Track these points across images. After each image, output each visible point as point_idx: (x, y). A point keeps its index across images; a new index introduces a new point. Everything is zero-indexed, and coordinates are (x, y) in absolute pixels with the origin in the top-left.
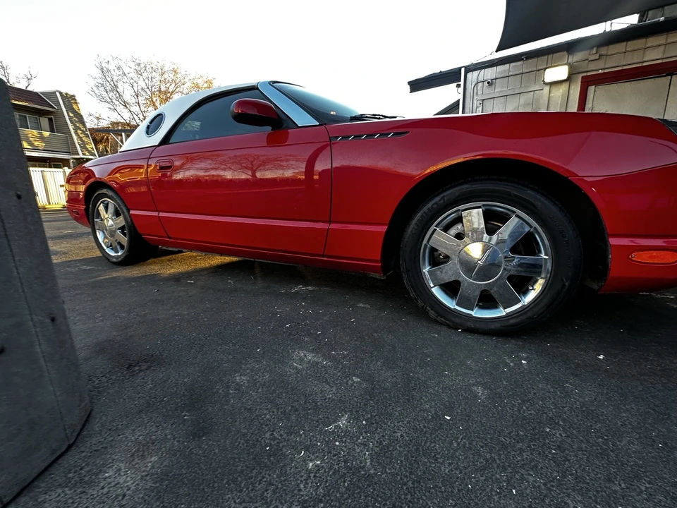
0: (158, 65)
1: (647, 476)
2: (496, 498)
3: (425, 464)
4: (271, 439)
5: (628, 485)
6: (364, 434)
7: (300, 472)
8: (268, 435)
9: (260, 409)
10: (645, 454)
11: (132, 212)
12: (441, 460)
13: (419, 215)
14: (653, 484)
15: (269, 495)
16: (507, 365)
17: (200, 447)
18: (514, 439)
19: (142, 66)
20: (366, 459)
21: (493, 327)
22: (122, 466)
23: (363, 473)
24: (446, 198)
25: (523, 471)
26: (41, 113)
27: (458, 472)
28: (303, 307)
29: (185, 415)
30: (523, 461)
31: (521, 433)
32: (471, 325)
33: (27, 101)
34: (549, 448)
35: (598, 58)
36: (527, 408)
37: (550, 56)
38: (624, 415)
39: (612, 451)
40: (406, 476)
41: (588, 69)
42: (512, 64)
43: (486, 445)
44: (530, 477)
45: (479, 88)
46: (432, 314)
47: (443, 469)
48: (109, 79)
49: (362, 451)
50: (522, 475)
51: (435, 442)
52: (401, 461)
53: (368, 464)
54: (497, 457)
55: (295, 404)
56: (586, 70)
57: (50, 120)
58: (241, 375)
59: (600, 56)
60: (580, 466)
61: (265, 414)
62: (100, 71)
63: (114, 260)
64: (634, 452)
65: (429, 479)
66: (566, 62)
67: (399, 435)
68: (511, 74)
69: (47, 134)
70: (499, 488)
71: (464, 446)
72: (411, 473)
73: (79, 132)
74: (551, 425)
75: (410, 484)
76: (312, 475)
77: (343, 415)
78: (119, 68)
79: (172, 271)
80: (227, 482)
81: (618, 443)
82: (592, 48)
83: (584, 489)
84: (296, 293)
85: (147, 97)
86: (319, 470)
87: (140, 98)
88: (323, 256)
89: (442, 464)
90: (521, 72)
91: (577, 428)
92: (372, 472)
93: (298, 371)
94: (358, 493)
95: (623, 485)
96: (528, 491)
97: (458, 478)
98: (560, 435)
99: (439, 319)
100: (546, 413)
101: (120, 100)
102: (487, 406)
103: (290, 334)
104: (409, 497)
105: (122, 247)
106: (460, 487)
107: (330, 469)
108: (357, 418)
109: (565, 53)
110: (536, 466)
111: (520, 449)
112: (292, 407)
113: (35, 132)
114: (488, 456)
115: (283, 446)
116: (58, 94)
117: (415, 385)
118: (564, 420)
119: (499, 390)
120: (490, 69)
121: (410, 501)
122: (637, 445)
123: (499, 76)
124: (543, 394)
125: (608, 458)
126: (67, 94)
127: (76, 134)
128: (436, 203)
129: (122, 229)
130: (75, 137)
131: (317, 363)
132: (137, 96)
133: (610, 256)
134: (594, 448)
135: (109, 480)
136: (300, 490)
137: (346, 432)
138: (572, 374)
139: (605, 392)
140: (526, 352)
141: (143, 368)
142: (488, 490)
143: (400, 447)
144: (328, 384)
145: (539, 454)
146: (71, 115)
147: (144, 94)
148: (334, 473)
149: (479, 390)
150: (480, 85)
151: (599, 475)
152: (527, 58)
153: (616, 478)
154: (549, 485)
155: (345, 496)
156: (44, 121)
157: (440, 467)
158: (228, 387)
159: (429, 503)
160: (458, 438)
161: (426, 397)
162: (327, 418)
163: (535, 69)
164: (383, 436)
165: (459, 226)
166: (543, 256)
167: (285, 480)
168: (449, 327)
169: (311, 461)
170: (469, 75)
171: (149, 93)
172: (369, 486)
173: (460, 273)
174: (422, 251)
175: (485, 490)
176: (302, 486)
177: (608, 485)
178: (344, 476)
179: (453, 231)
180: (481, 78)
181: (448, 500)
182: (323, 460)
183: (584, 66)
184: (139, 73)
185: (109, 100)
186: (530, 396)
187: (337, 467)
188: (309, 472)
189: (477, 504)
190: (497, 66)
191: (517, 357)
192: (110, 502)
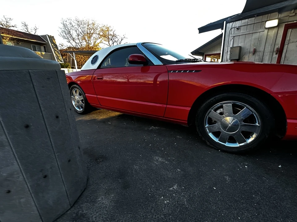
0: (86, 21)
1: (291, 217)
2: (232, 220)
3: (206, 205)
4: (150, 191)
5: (284, 220)
6: (183, 192)
7: (162, 204)
8: (149, 190)
9: (145, 180)
10: (292, 209)
11: (86, 95)
12: (212, 204)
13: (204, 104)
14: (293, 220)
15: (153, 211)
16: (239, 167)
17: (127, 192)
18: (240, 198)
19: (80, 22)
20: (185, 202)
21: (233, 151)
22: (103, 197)
23: (184, 206)
24: (216, 99)
25: (243, 211)
26: (41, 44)
27: (218, 209)
28: (155, 137)
29: (119, 180)
30: (243, 207)
31: (243, 196)
32: (225, 149)
33: (35, 40)
34: (254, 203)
35: (294, 15)
36: (246, 187)
37: (269, 15)
38: (286, 192)
39: (279, 206)
40: (200, 209)
41: (289, 21)
42: (250, 19)
43: (229, 200)
44: (246, 214)
45: (232, 31)
46: (208, 143)
47: (213, 207)
48: (67, 29)
49: (183, 198)
50: (243, 212)
51: (210, 197)
52: (197, 203)
53: (186, 203)
54: (233, 205)
55: (157, 179)
56: (287, 21)
57: (45, 47)
58: (136, 166)
59: (295, 14)
60: (265, 211)
61: (147, 182)
62: (63, 26)
63: (79, 112)
64: (288, 208)
65: (208, 211)
66: (277, 17)
67: (196, 193)
68: (248, 24)
69: (44, 53)
70: (234, 216)
71: (221, 200)
72: (201, 208)
73: (56, 52)
74: (255, 194)
75: (201, 212)
76: (166, 206)
77: (175, 184)
78: (71, 23)
79: (101, 118)
80: (138, 206)
81: (282, 203)
82: (291, 10)
83: (266, 220)
84: (151, 130)
85: (82, 36)
86: (168, 204)
87: (79, 36)
88: (163, 117)
89: (212, 206)
90: (253, 23)
91: (266, 196)
92: (187, 206)
93: (156, 165)
94: (183, 213)
95: (282, 220)
96: (244, 218)
97: (218, 211)
98: (259, 198)
99: (211, 145)
100: (254, 189)
101: (71, 38)
102: (230, 185)
103: (152, 149)
104: (201, 216)
105: (82, 108)
106: (219, 215)
107: (172, 204)
108: (180, 186)
109: (277, 13)
110: (248, 209)
111: (242, 203)
112: (156, 180)
113: (39, 52)
114: (230, 204)
115: (155, 194)
116: (47, 36)
117: (202, 174)
118: (261, 193)
119: (235, 178)
120: (238, 22)
121: (201, 218)
122: (290, 205)
123: (243, 25)
124: (253, 181)
125: (277, 209)
126: (50, 36)
127: (55, 53)
128: (212, 100)
129: (82, 100)
130: (54, 54)
131: (163, 162)
132: (78, 36)
133: (287, 127)
134: (272, 205)
135: (100, 202)
136: (163, 211)
137: (177, 191)
138: (266, 173)
139: (279, 182)
140: (247, 162)
141: (101, 160)
142: (229, 216)
143: (197, 198)
144: (168, 171)
145: (250, 205)
146: (53, 45)
147: (81, 34)
148: (174, 206)
149: (227, 178)
150: (233, 29)
151: (273, 215)
152: (257, 16)
153: (279, 217)
154: (252, 217)
155: (179, 214)
156: (42, 48)
157: (212, 207)
158: (132, 170)
159: (208, 219)
160: (218, 197)
161: (206, 179)
162: (169, 185)
163: (261, 21)
164: (191, 193)
165: (222, 110)
166: (257, 124)
167: (158, 207)
168: (215, 149)
169: (165, 200)
170: (228, 25)
171: (83, 34)
172: (186, 211)
173: (221, 129)
174: (205, 118)
175: (228, 216)
176: (163, 209)
177: (275, 219)
178: (177, 207)
179: (218, 111)
180: (233, 26)
181: (215, 219)
182: (169, 201)
183: (287, 19)
184: (79, 25)
185: (67, 38)
186: (248, 182)
187: (174, 203)
188: (165, 204)
189: (225, 221)
190: (242, 20)
191: (243, 164)
192: (102, 209)
